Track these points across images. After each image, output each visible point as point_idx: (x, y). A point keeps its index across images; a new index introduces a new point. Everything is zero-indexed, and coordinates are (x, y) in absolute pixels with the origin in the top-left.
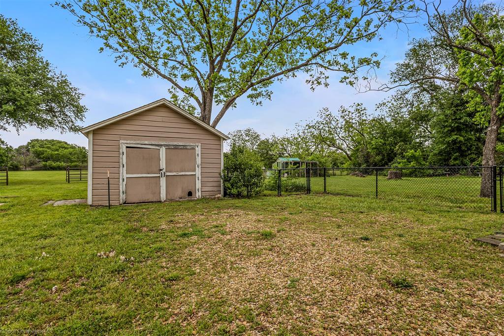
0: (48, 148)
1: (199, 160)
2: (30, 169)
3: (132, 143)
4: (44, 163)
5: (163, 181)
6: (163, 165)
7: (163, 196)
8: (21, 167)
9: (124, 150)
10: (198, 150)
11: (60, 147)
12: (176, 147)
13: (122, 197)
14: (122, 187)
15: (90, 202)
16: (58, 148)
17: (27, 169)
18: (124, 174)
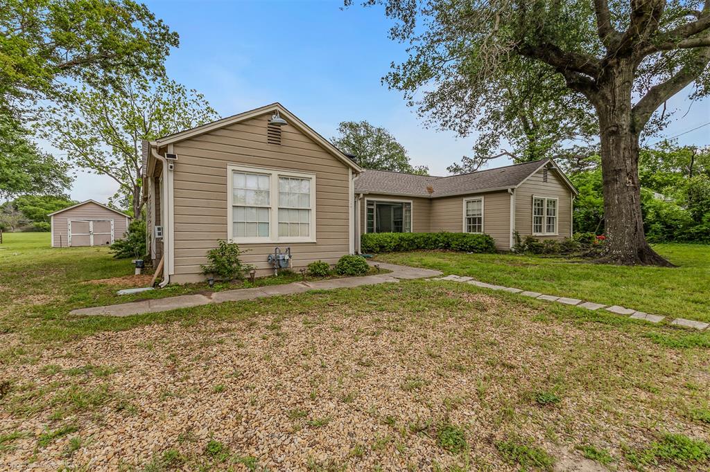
0: (41, 206)
1: (112, 227)
2: (19, 230)
3: (74, 220)
4: (36, 223)
5: (92, 237)
6: (91, 229)
7: (92, 244)
8: (8, 228)
9: (70, 223)
10: (112, 222)
11: (56, 205)
12: (99, 221)
13: (69, 244)
14: (69, 239)
15: (53, 246)
16: (54, 206)
17: (16, 230)
18: (70, 233)
